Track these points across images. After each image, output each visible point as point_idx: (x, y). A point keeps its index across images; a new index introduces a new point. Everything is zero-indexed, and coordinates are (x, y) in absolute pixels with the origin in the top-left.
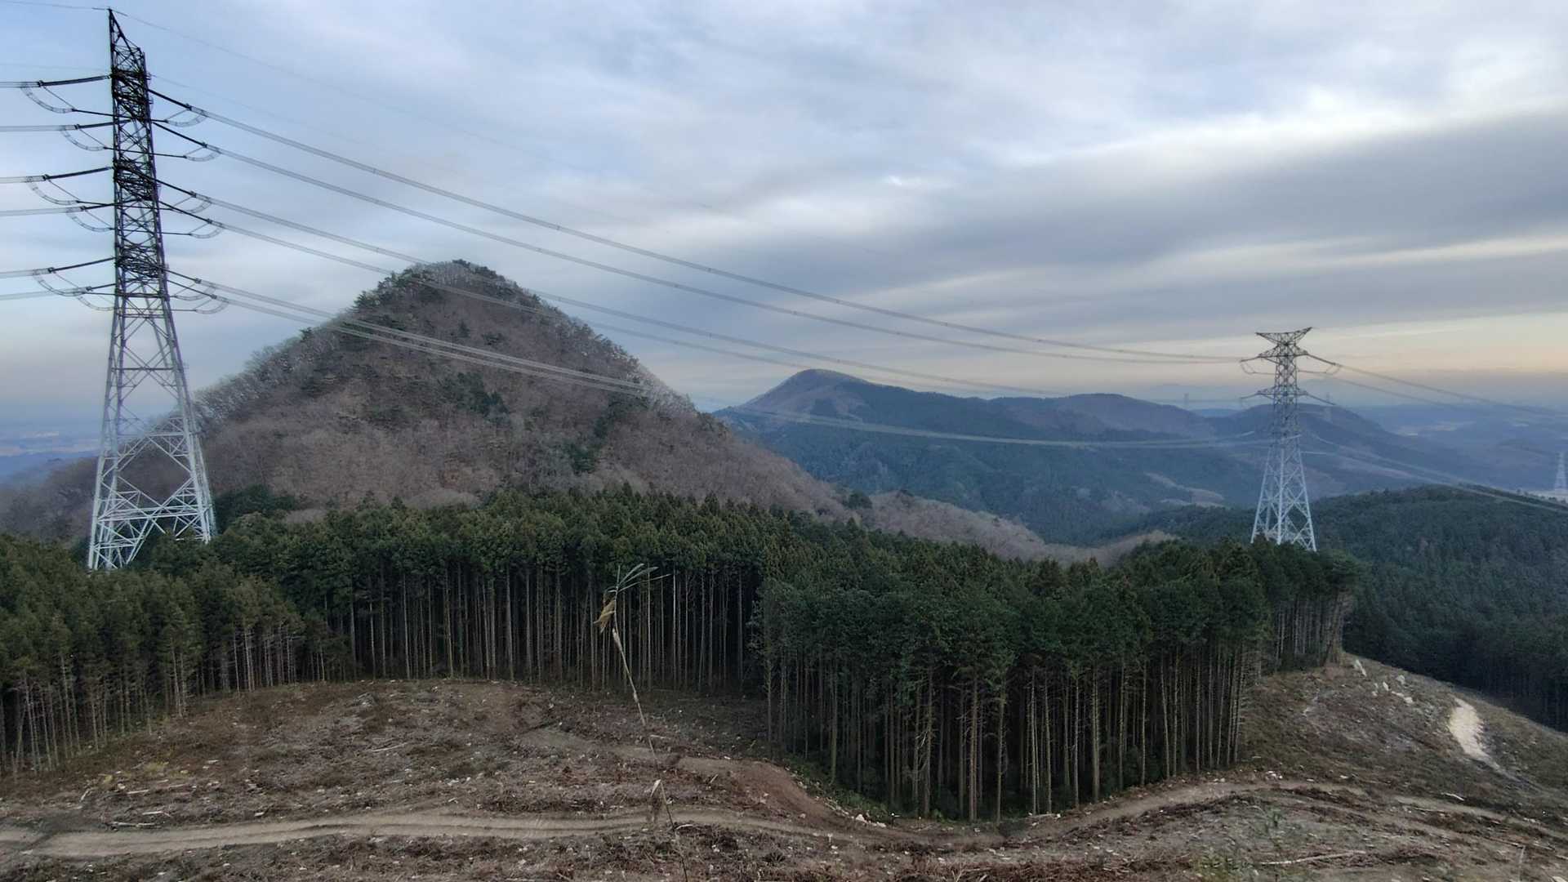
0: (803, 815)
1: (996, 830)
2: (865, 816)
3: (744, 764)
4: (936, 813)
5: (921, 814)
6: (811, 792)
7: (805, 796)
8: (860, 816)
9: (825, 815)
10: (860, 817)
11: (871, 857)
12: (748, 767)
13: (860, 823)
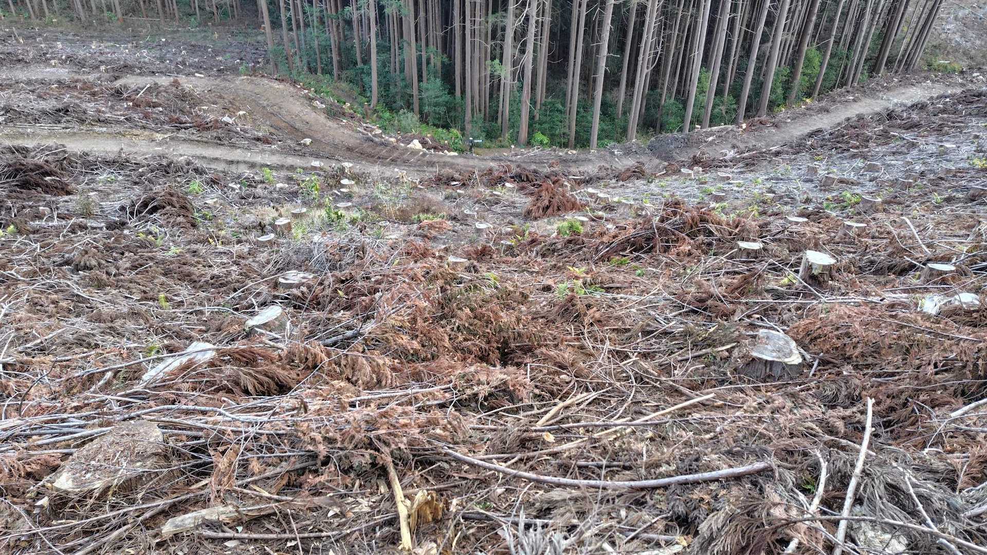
0: (308, 141)
1: (647, 151)
2: (424, 143)
3: (224, 79)
4: (539, 136)
5: (515, 139)
6: (334, 114)
7: (322, 118)
8: (416, 142)
9: (352, 142)
10: (416, 145)
11: (430, 195)
12: (227, 84)
13: (414, 153)
